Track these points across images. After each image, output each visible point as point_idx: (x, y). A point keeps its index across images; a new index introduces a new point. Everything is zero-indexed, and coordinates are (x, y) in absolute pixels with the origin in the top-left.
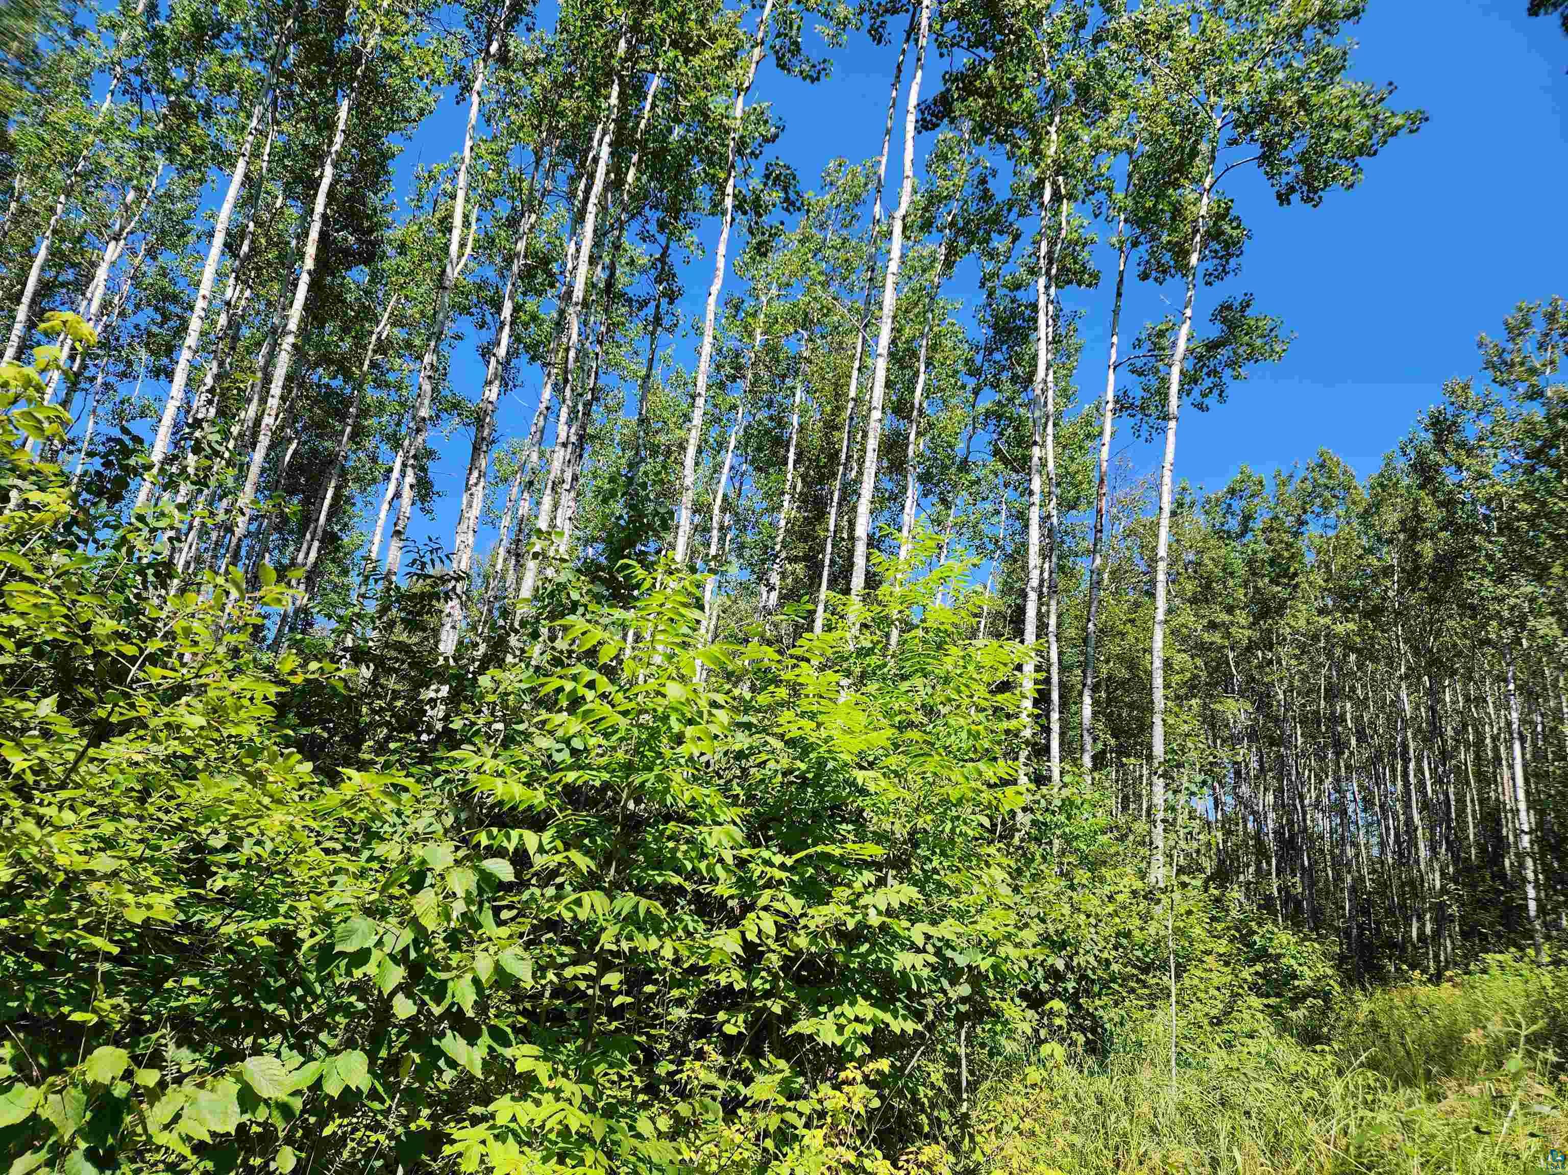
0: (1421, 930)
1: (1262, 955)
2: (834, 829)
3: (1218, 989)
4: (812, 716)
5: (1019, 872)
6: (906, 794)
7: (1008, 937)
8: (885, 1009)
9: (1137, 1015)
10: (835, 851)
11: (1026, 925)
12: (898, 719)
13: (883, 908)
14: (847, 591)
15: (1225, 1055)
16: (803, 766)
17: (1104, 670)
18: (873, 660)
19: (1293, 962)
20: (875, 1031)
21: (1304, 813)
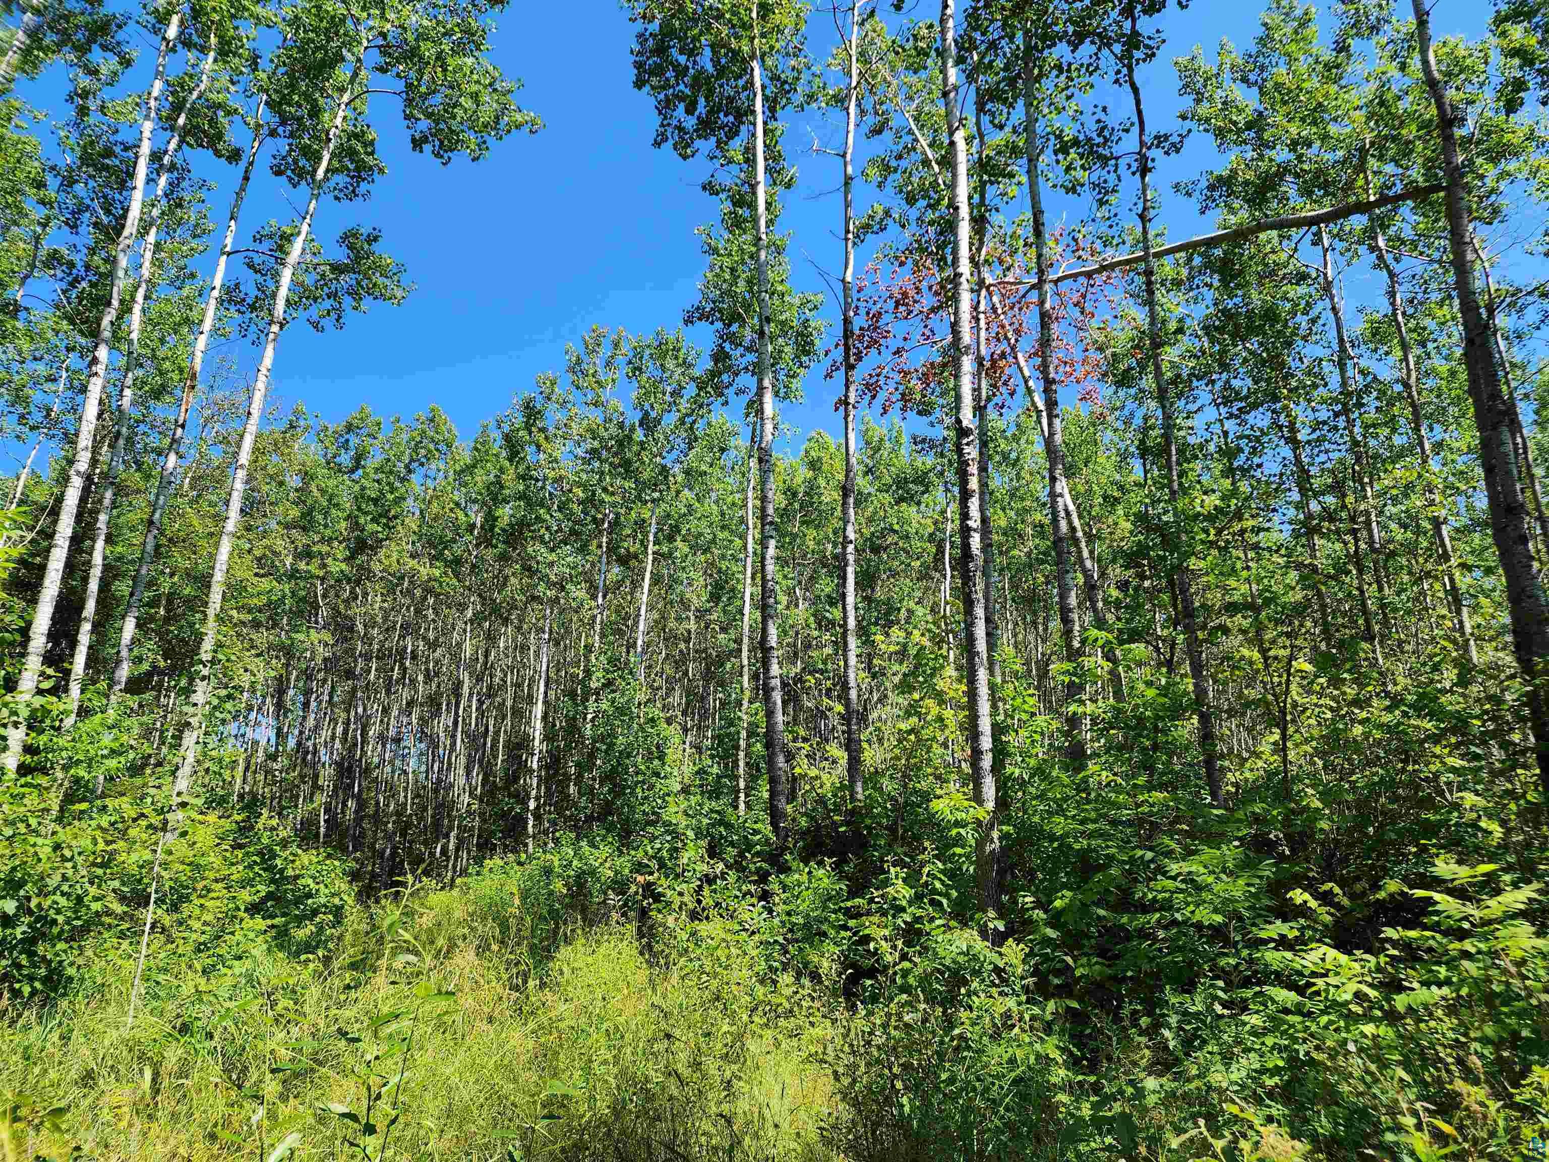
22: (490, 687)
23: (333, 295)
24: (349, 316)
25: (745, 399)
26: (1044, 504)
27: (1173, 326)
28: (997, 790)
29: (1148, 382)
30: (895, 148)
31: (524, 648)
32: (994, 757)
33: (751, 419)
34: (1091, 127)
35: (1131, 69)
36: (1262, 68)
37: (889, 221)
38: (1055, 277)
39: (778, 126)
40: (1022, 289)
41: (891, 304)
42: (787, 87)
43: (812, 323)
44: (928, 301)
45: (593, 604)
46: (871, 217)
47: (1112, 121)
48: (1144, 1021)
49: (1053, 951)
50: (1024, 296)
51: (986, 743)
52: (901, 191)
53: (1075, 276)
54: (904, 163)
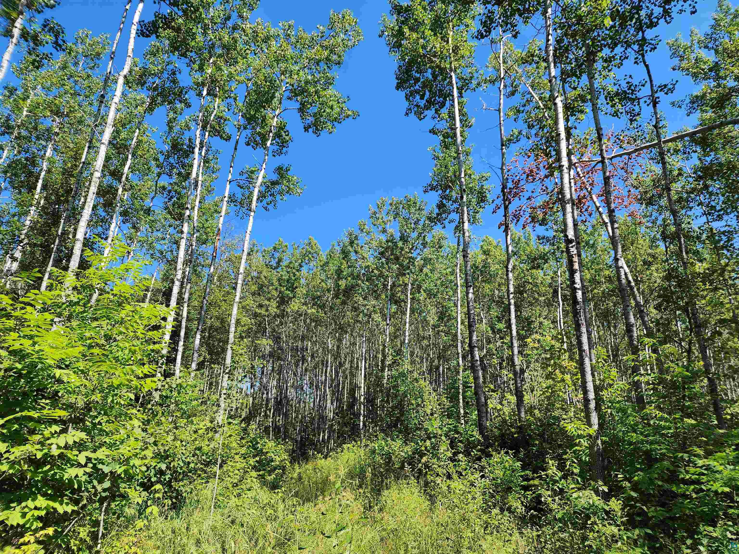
0: (324, 436)
1: (261, 453)
2: (36, 402)
3: (239, 470)
4: (31, 337)
5: (148, 421)
6: (87, 383)
7: (136, 455)
8: (54, 501)
9: (199, 487)
10: (35, 414)
11: (147, 448)
12: (88, 342)
13: (63, 445)
14: (66, 269)
15: (237, 500)
16: (19, 366)
17: (209, 322)
18: (79, 309)
19: (272, 455)
20: (47, 514)
21: (287, 389)
22: (340, 363)
23: (272, 195)
24: (279, 203)
25: (454, 225)
26: (610, 267)
27: (676, 173)
28: (599, 419)
29: (664, 202)
30: (522, 101)
31: (354, 344)
32: (596, 403)
33: (457, 235)
34: (624, 86)
35: (643, 56)
36: (715, 40)
37: (521, 136)
38: (610, 156)
39: (464, 99)
40: (593, 163)
41: (525, 176)
42: (467, 81)
43: (485, 187)
44: (543, 172)
45: (385, 323)
46: (512, 136)
47: (635, 82)
48: (689, 542)
49: (635, 503)
50: (594, 167)
51: (591, 395)
52: (526, 122)
53: (621, 156)
54: (527, 108)
